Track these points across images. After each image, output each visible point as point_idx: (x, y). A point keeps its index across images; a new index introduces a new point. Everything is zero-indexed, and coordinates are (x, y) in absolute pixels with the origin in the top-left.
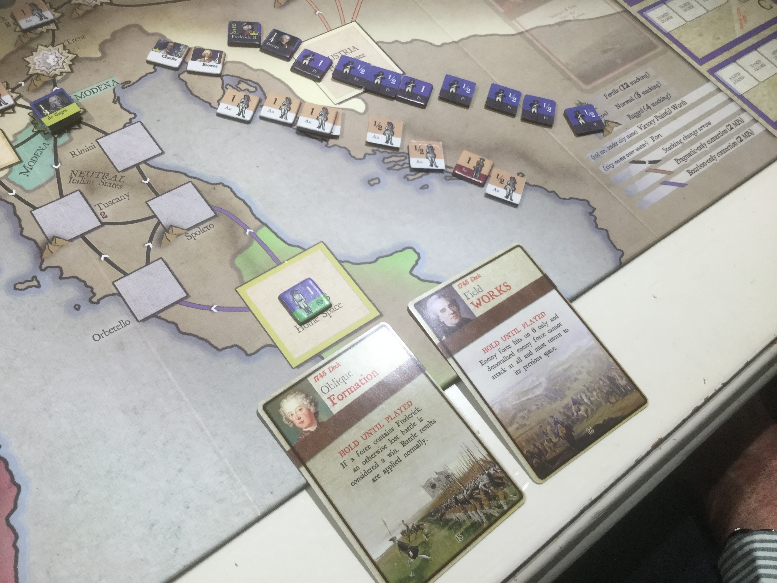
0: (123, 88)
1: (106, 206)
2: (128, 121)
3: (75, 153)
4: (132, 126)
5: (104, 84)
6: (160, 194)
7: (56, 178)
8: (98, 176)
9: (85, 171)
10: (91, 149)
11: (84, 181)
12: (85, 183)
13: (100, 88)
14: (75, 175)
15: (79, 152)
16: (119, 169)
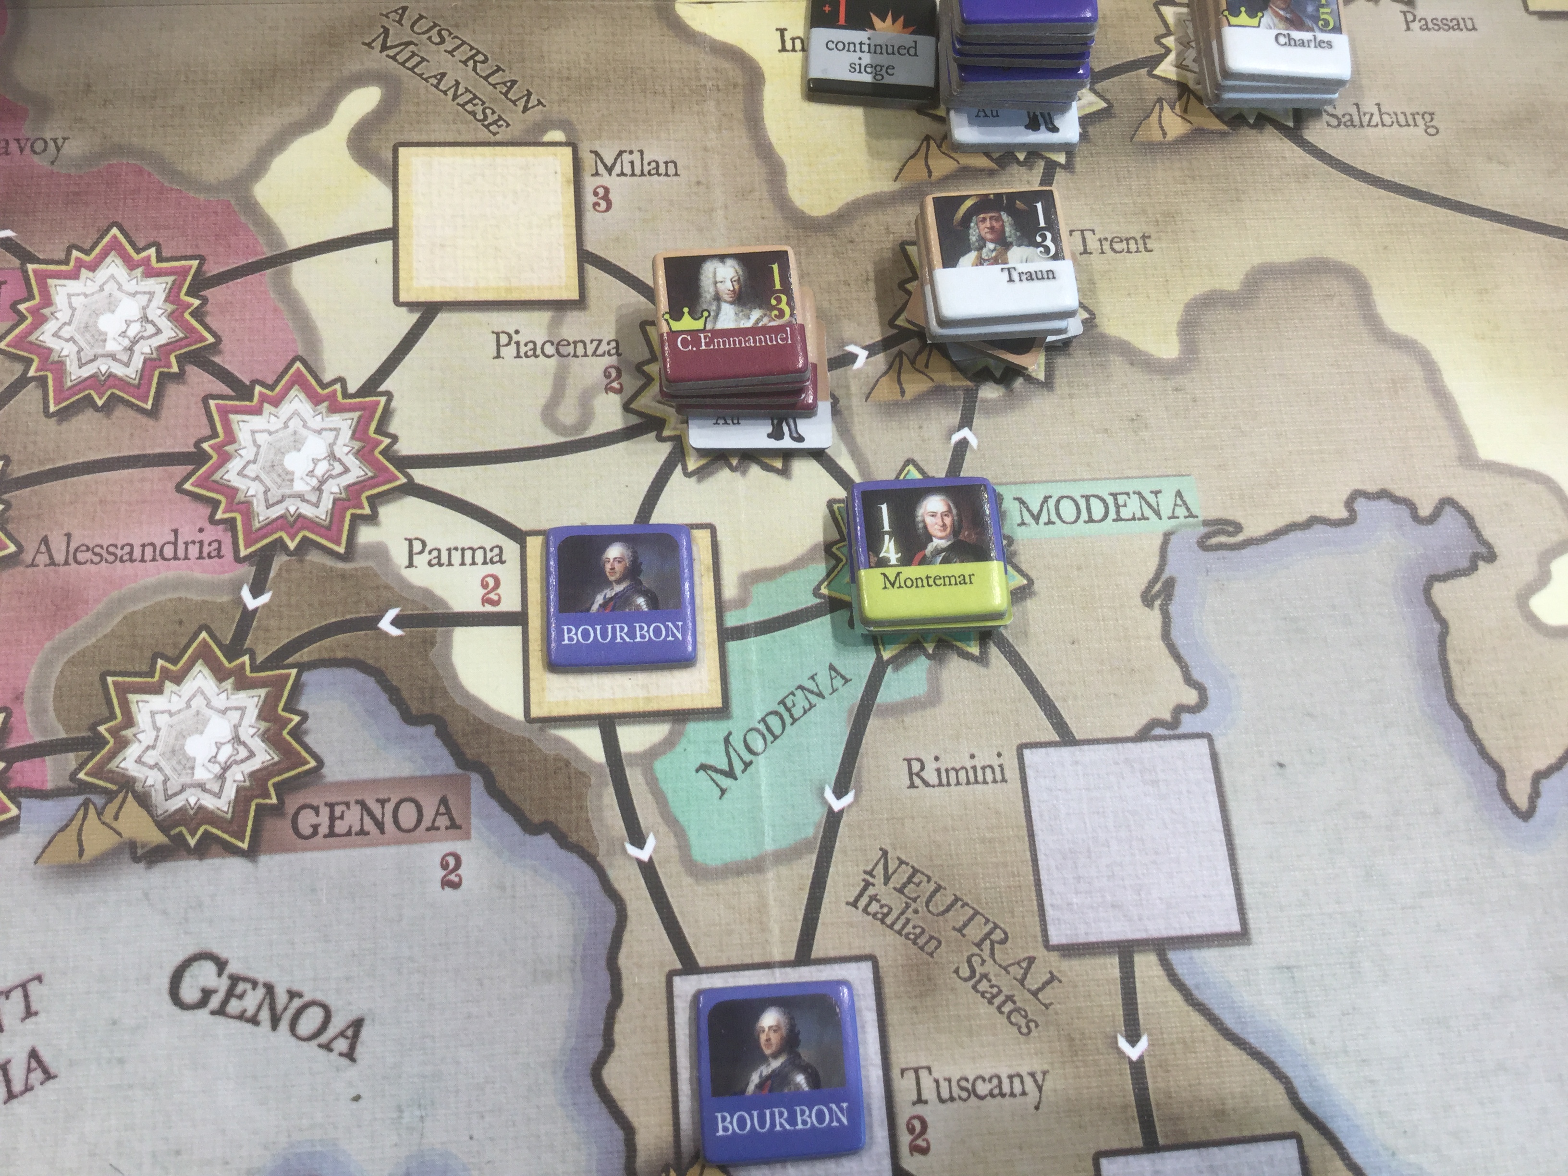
0: (1203, 544)
1: (945, 1094)
2: (1167, 716)
3: (922, 768)
4: (1175, 743)
5: (1139, 494)
6: (1161, 1141)
7: (814, 857)
8: (965, 925)
9: (929, 879)
10: (985, 782)
11: (908, 921)
12: (907, 937)
13: (1118, 507)
14: (887, 879)
15: (938, 770)
16: (1054, 940)
